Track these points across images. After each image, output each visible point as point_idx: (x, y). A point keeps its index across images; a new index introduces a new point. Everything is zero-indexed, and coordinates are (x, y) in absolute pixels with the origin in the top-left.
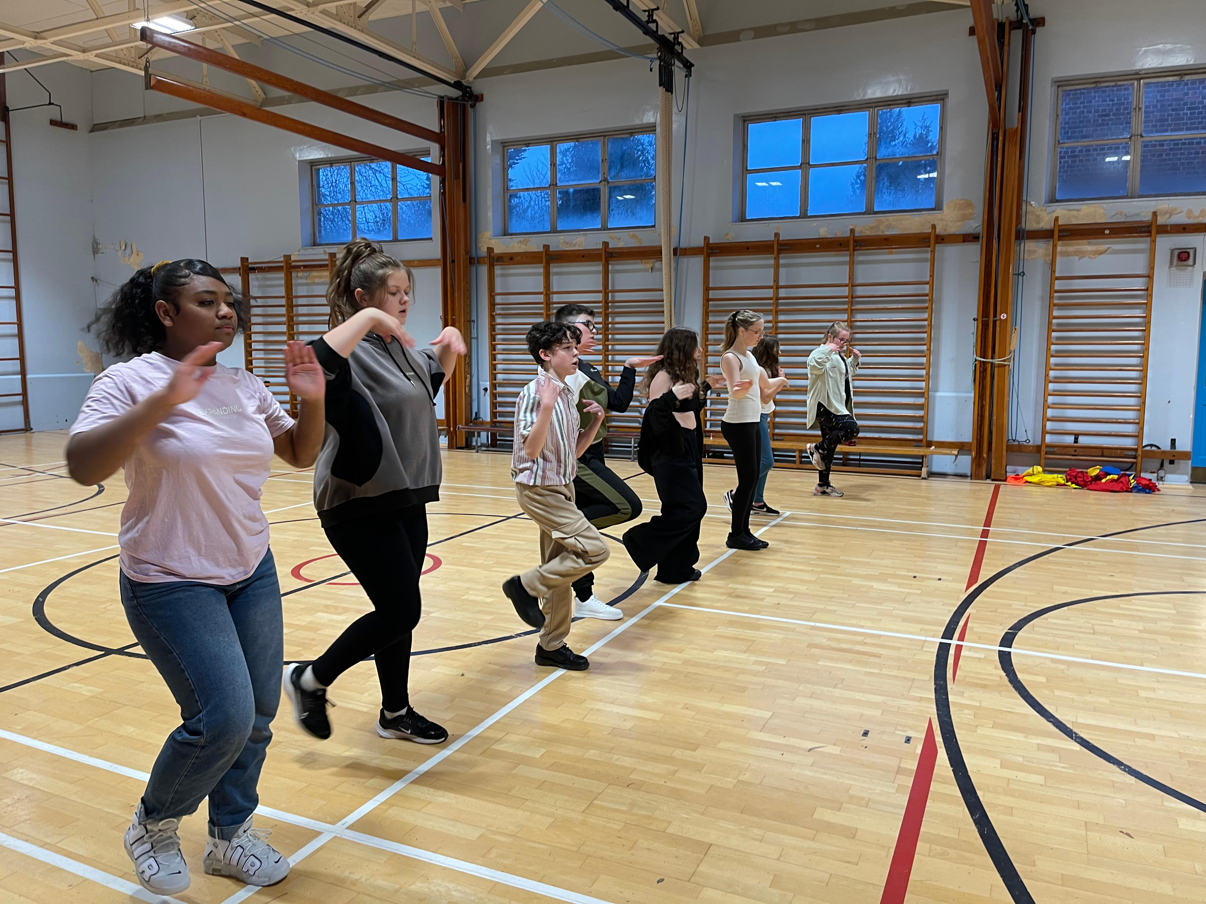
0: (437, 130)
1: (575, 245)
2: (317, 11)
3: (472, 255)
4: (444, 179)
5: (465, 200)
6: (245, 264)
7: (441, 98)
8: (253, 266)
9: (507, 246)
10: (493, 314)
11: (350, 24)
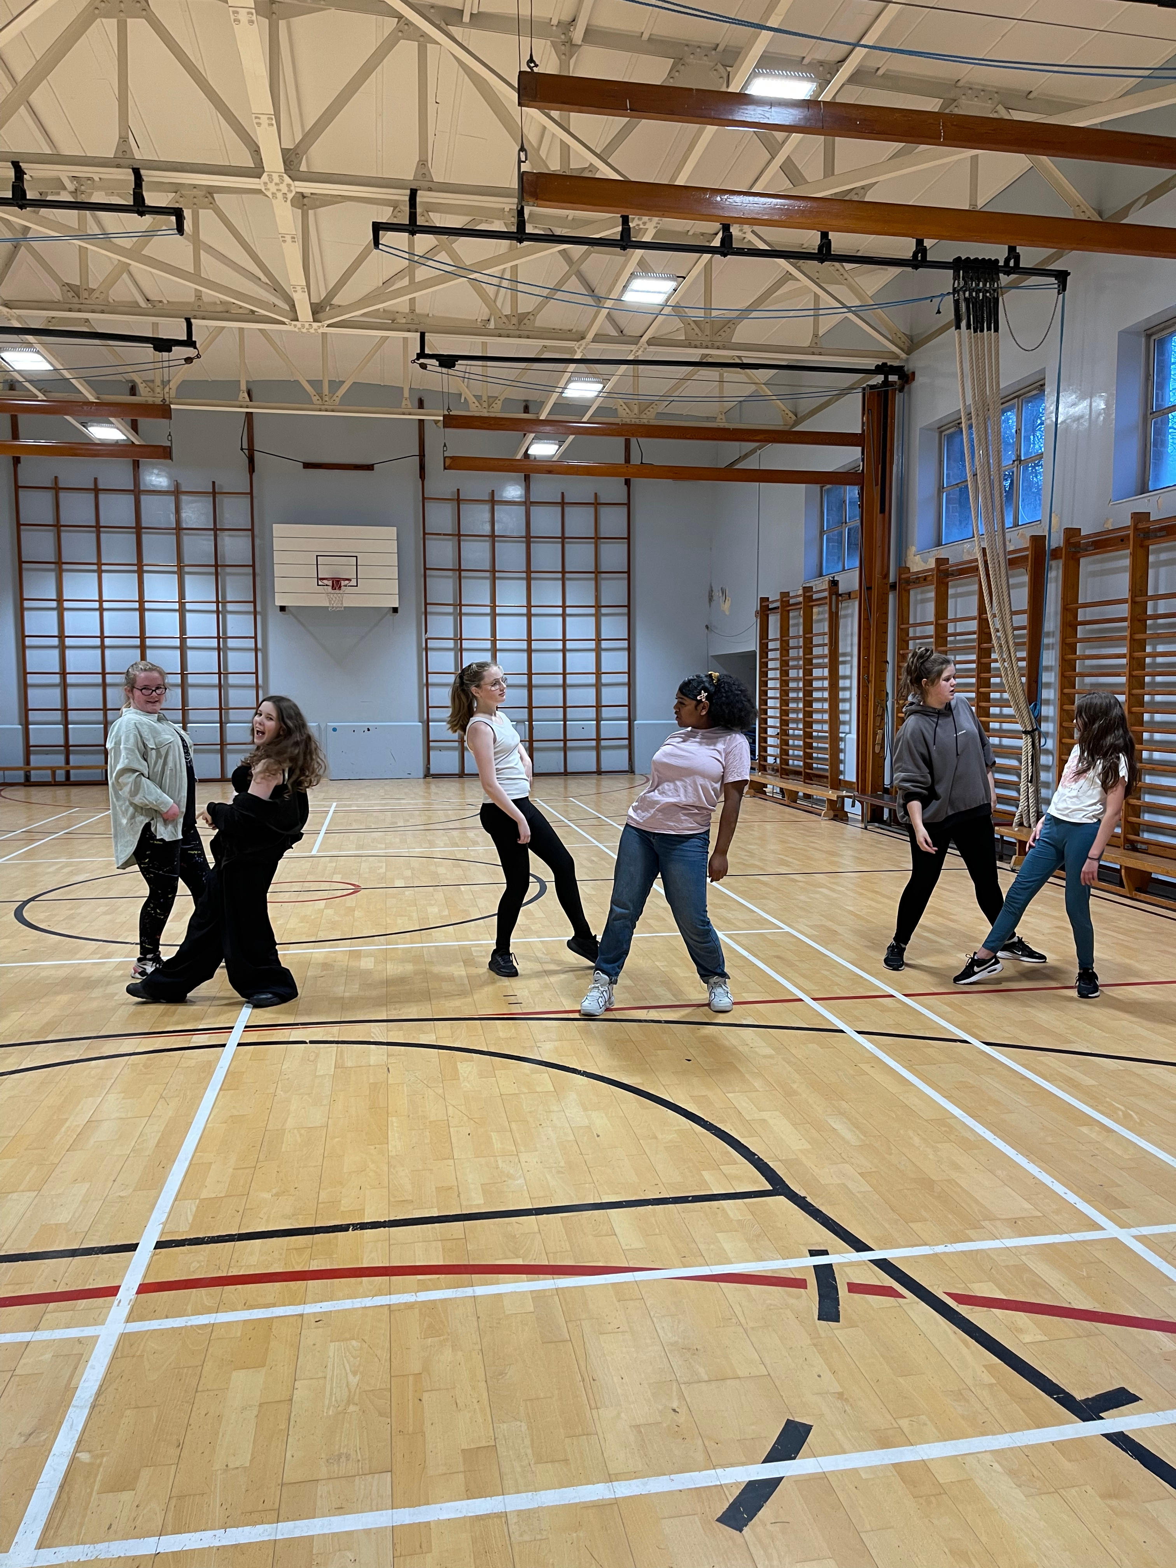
0: (859, 431)
2: (646, 346)
3: (892, 579)
4: (862, 489)
5: (882, 511)
6: (764, 604)
7: (864, 389)
8: (771, 606)
9: (925, 562)
10: (901, 652)
11: (704, 345)
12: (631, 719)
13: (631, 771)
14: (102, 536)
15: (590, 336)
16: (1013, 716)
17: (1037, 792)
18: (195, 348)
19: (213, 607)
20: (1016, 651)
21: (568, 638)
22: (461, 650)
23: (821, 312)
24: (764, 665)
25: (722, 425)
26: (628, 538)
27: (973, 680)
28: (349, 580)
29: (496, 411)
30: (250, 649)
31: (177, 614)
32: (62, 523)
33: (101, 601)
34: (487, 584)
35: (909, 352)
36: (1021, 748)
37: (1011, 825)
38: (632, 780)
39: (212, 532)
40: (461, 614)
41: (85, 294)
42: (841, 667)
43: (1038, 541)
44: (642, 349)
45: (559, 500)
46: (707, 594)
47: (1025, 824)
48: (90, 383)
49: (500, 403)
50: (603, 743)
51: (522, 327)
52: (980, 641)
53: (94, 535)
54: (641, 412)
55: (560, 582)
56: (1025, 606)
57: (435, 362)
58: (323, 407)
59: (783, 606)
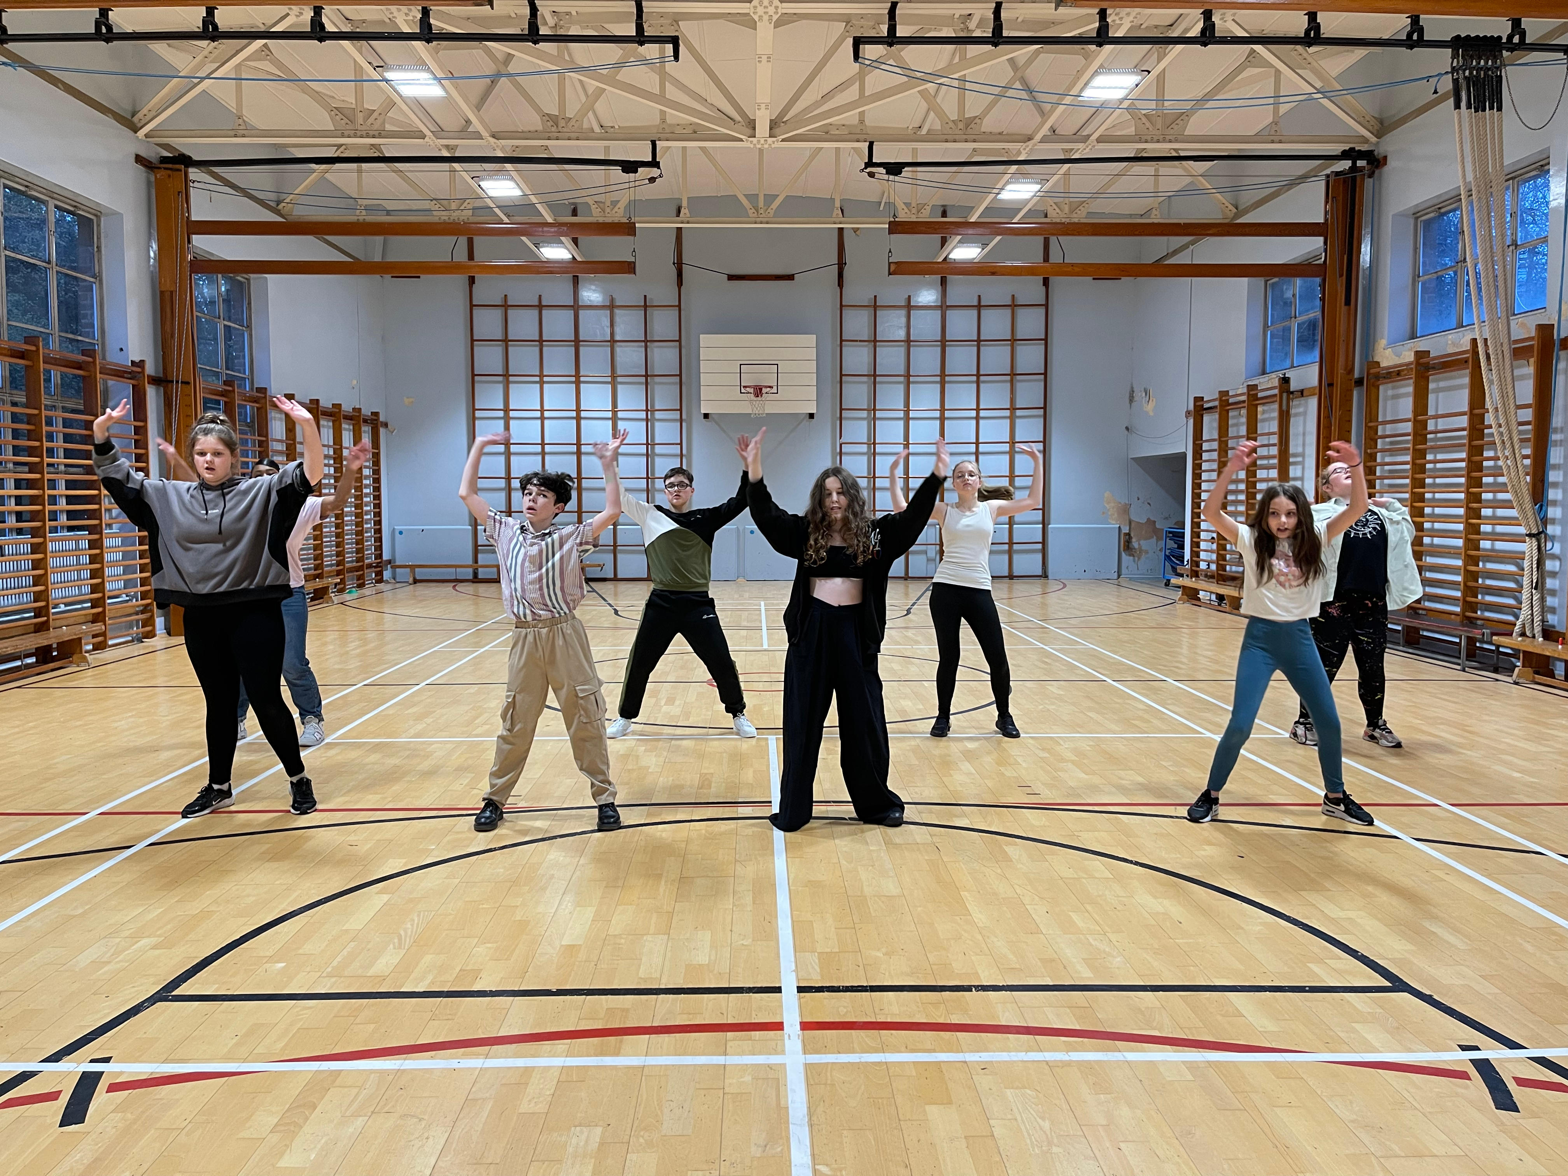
0: (1321, 220)
2: (1095, 143)
3: (1356, 375)
4: (1324, 281)
5: (1348, 302)
6: (1199, 403)
7: (1328, 176)
8: (1206, 406)
9: (1398, 355)
10: (1369, 451)
11: (1155, 140)
12: (1045, 523)
13: (1045, 575)
14: (545, 349)
15: (1038, 137)
16: (1516, 519)
17: (1542, 599)
18: (659, 168)
19: (643, 415)
20: (1521, 448)
21: (980, 441)
22: (874, 454)
23: (1282, 100)
24: (1197, 467)
25: (1156, 221)
26: (1046, 340)
27: (1462, 480)
28: (771, 387)
29: (925, 216)
30: (675, 456)
31: (610, 422)
32: (510, 338)
33: (542, 410)
34: (901, 388)
35: (1379, 135)
36: (1524, 553)
37: (1511, 635)
38: (1045, 586)
39: (643, 344)
40: (875, 419)
41: (562, 123)
42: (1291, 468)
43: (1545, 330)
44: (1090, 147)
45: (976, 303)
46: (1128, 395)
47: (1528, 633)
48: (550, 206)
49: (928, 208)
50: (1015, 547)
51: (969, 131)
52: (1471, 438)
53: (537, 349)
54: (1072, 211)
55: (975, 385)
56: (1530, 400)
57: (883, 171)
58: (758, 220)
59: (1221, 405)
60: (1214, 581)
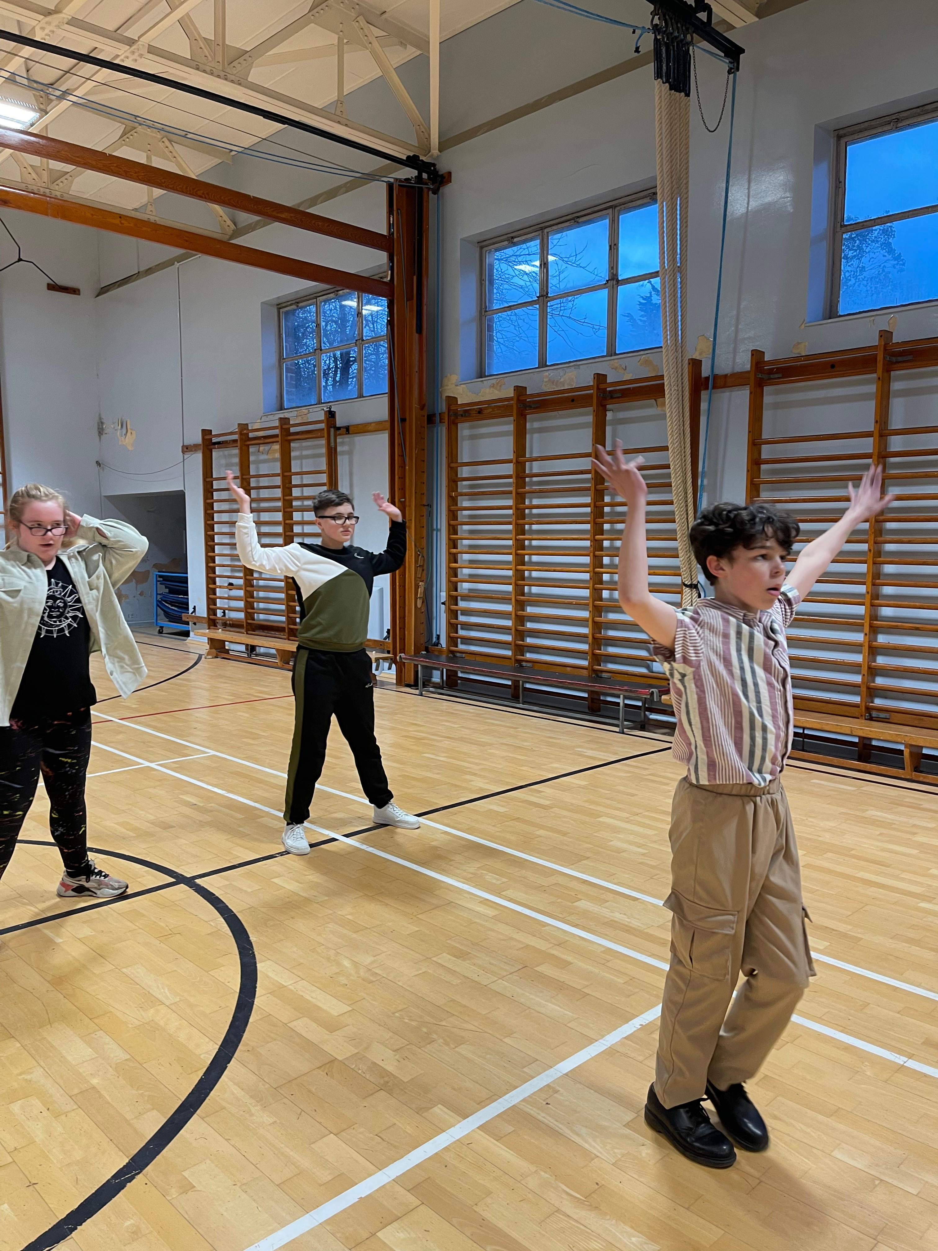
0: (385, 232)
1: (563, 384)
4: (391, 303)
5: (419, 330)
6: (207, 437)
7: (389, 181)
8: (218, 440)
27: (588, 527)
35: (439, 149)
44: (136, 54)
46: (95, 427)
59: (241, 439)
60: (243, 631)
